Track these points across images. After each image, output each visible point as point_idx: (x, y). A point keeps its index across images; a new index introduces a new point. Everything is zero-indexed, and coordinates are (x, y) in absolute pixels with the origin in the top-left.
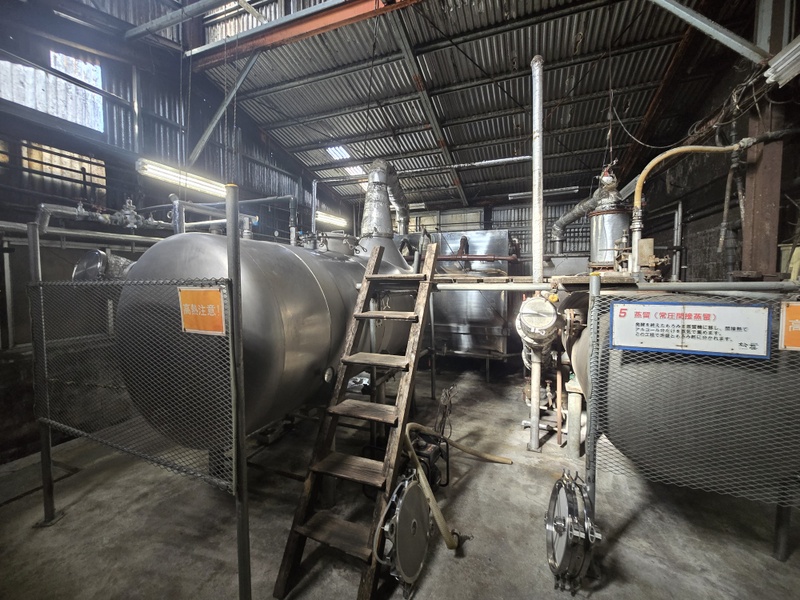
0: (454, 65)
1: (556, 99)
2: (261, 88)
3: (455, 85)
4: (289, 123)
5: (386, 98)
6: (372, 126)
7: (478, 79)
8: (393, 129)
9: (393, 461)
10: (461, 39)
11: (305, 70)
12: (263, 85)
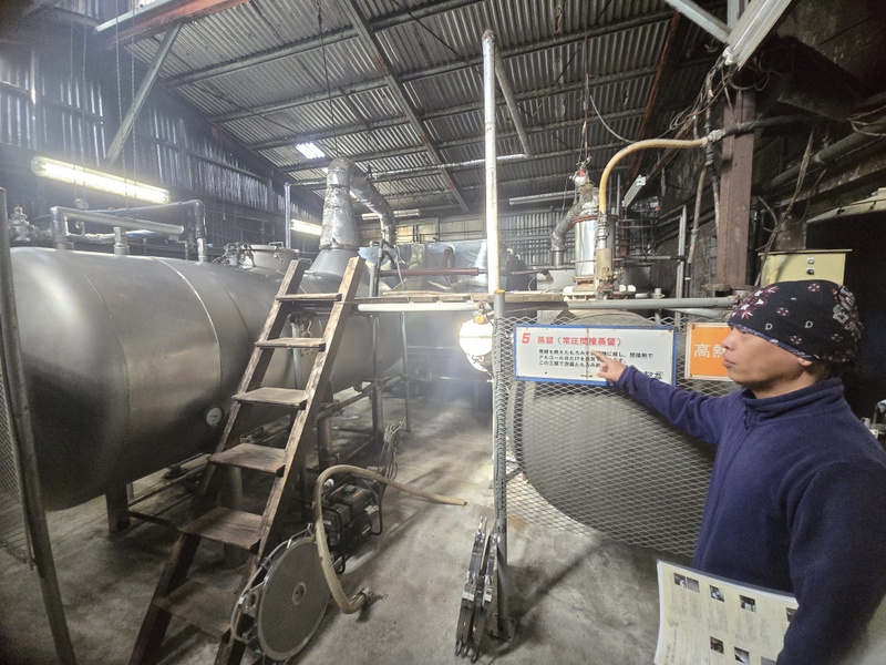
0: (421, 45)
1: (546, 87)
2: (198, 71)
3: (426, 69)
4: (242, 115)
5: (351, 85)
6: (340, 119)
7: (451, 62)
8: (367, 123)
9: (272, 517)
10: (422, 12)
11: (245, 48)
12: (200, 67)
